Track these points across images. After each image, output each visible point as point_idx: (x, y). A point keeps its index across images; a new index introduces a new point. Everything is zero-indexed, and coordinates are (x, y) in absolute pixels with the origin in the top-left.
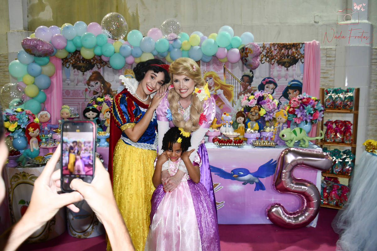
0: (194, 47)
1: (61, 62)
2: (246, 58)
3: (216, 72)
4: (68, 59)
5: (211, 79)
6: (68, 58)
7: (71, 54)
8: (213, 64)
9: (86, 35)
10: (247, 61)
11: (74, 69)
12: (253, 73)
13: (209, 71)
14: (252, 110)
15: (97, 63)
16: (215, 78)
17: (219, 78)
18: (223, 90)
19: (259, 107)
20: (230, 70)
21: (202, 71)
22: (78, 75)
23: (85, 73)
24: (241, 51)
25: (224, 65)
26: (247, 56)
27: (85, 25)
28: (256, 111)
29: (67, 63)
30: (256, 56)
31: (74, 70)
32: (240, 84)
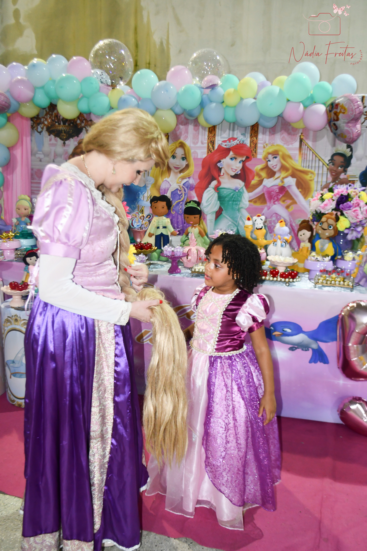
0: (245, 101)
1: (30, 123)
2: (336, 122)
3: (285, 146)
4: (40, 119)
5: (276, 157)
6: (40, 116)
7: (46, 111)
8: (281, 131)
9: (63, 79)
10: (336, 128)
11: (49, 135)
12: (351, 150)
13: (273, 143)
14: (324, 219)
15: (86, 126)
16: (284, 157)
17: (290, 157)
18: (295, 180)
19: (336, 214)
20: (310, 143)
21: (261, 143)
22: (55, 145)
23: (67, 142)
24: (328, 109)
25: (302, 133)
26: (338, 120)
27: (64, 61)
28: (331, 221)
29: (38, 124)
30: (352, 120)
31: (49, 137)
32: (328, 169)
